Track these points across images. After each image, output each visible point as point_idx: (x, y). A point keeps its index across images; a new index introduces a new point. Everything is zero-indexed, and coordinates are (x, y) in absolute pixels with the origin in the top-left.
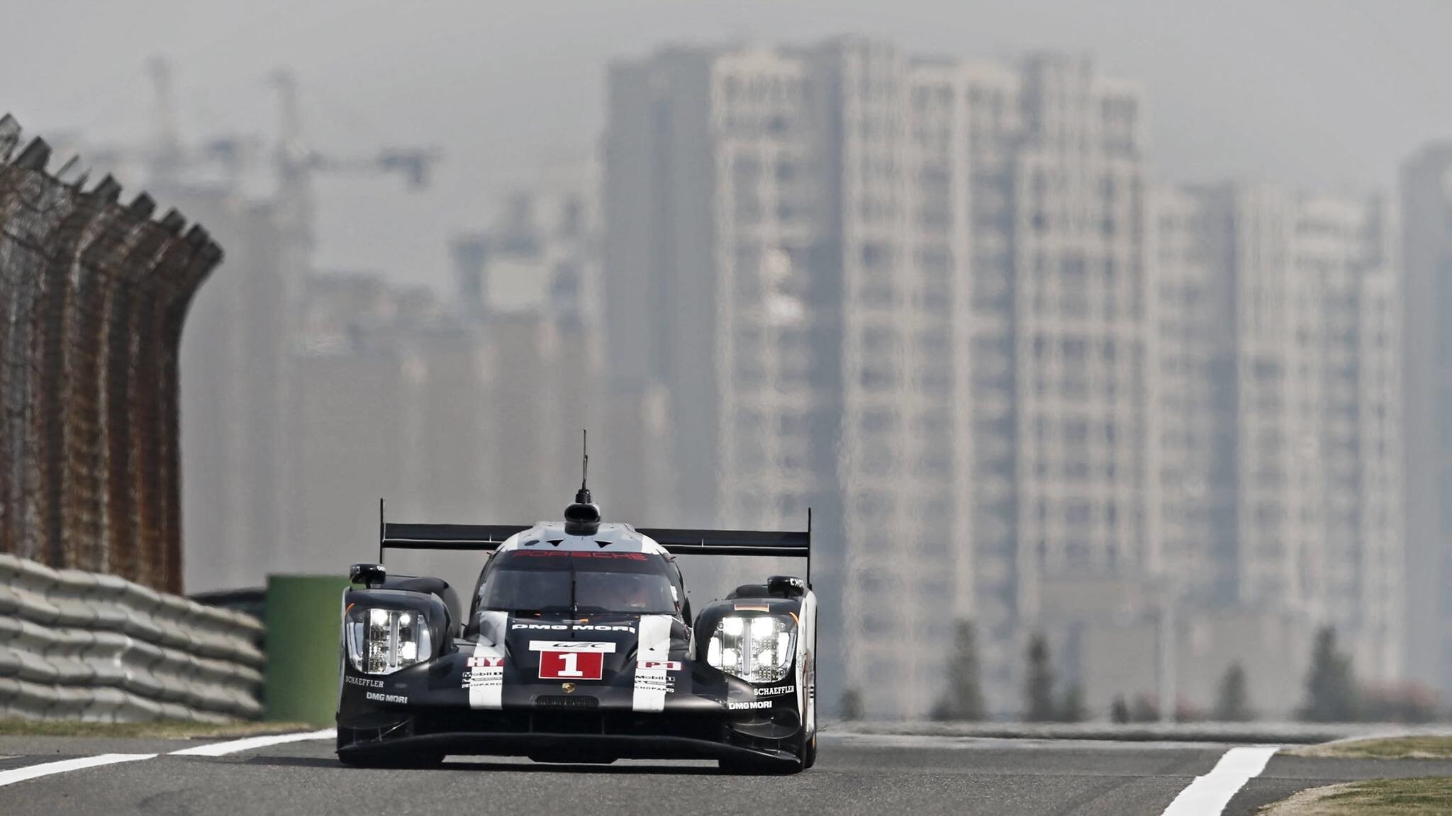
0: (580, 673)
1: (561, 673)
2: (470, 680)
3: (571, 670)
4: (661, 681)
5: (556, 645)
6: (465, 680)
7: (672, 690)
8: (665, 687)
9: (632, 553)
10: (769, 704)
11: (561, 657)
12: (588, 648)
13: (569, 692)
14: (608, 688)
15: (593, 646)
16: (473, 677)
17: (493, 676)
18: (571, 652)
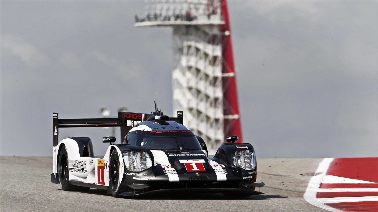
0: (199, 170)
1: (193, 170)
3: (195, 169)
4: (222, 171)
8: (224, 173)
9: (186, 130)
10: (252, 177)
11: (191, 164)
12: (197, 161)
13: (198, 175)
15: (198, 161)
16: (167, 172)
17: (173, 171)
18: (193, 163)
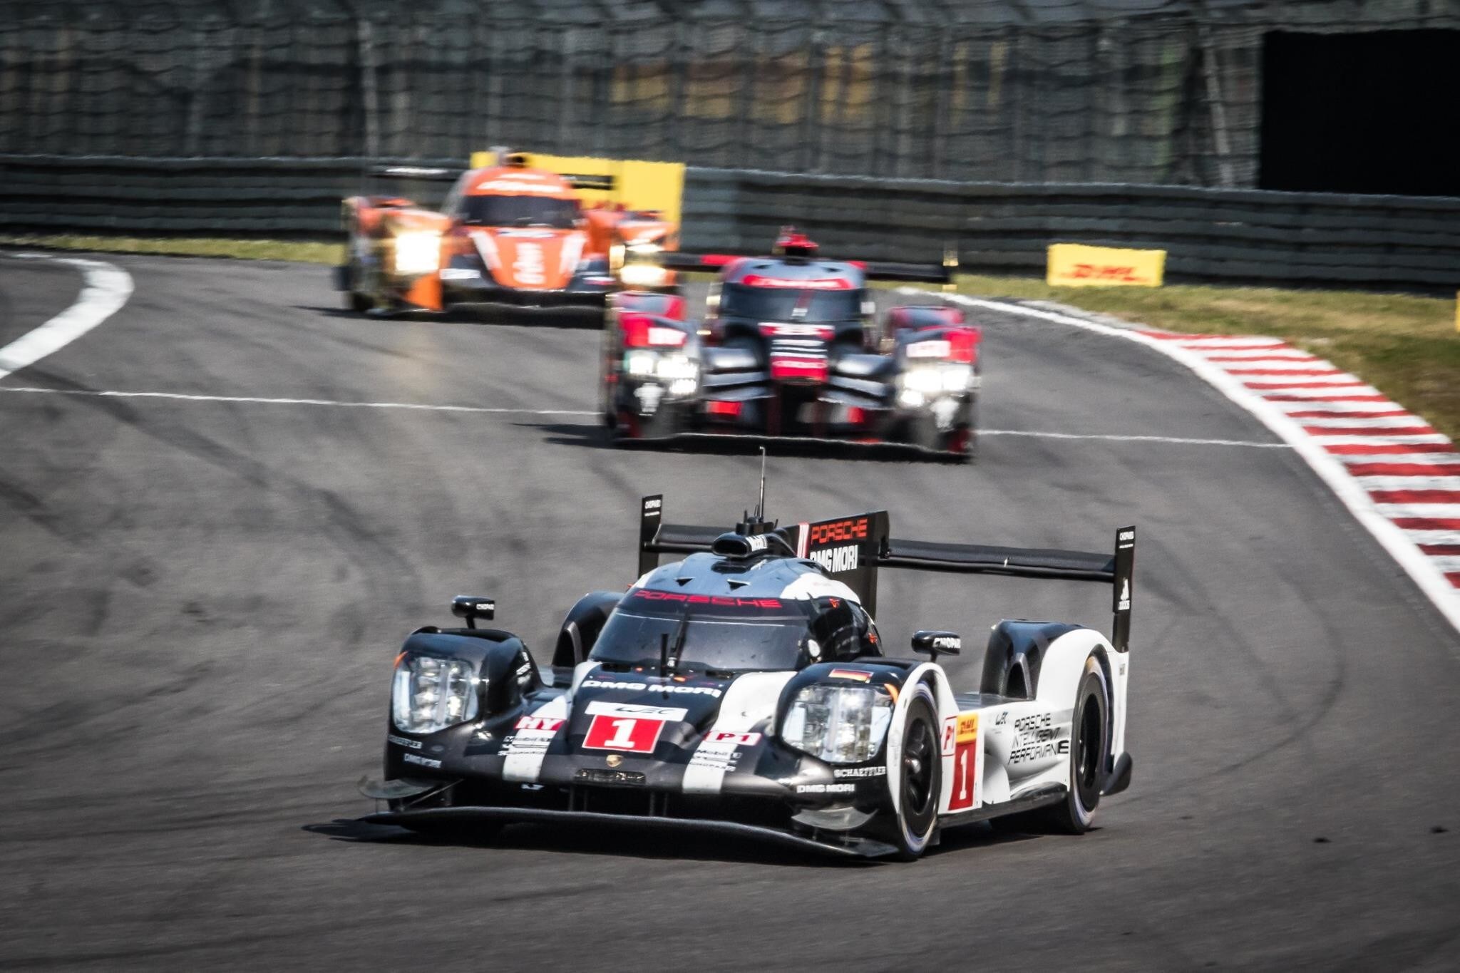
0: (631, 744)
1: (608, 743)
2: (510, 747)
3: (622, 739)
4: (723, 757)
5: (619, 710)
6: (505, 746)
7: (732, 769)
8: (725, 764)
9: (762, 599)
10: (850, 788)
11: (617, 722)
12: (651, 713)
13: (614, 764)
14: (660, 763)
15: (660, 712)
16: (514, 743)
17: (539, 742)
18: (630, 717)
